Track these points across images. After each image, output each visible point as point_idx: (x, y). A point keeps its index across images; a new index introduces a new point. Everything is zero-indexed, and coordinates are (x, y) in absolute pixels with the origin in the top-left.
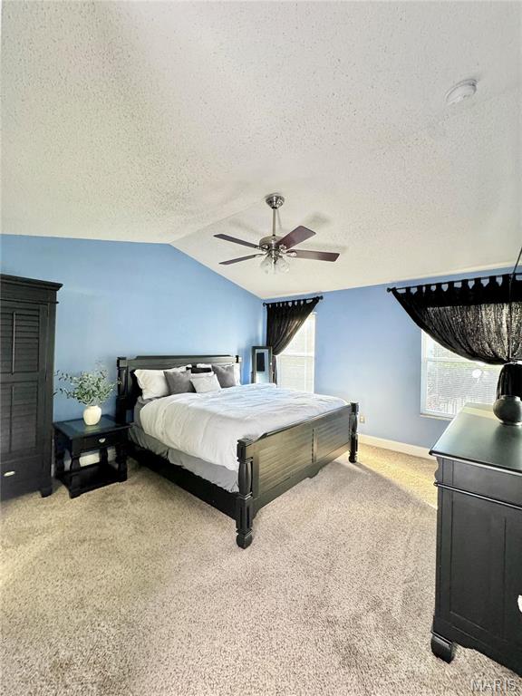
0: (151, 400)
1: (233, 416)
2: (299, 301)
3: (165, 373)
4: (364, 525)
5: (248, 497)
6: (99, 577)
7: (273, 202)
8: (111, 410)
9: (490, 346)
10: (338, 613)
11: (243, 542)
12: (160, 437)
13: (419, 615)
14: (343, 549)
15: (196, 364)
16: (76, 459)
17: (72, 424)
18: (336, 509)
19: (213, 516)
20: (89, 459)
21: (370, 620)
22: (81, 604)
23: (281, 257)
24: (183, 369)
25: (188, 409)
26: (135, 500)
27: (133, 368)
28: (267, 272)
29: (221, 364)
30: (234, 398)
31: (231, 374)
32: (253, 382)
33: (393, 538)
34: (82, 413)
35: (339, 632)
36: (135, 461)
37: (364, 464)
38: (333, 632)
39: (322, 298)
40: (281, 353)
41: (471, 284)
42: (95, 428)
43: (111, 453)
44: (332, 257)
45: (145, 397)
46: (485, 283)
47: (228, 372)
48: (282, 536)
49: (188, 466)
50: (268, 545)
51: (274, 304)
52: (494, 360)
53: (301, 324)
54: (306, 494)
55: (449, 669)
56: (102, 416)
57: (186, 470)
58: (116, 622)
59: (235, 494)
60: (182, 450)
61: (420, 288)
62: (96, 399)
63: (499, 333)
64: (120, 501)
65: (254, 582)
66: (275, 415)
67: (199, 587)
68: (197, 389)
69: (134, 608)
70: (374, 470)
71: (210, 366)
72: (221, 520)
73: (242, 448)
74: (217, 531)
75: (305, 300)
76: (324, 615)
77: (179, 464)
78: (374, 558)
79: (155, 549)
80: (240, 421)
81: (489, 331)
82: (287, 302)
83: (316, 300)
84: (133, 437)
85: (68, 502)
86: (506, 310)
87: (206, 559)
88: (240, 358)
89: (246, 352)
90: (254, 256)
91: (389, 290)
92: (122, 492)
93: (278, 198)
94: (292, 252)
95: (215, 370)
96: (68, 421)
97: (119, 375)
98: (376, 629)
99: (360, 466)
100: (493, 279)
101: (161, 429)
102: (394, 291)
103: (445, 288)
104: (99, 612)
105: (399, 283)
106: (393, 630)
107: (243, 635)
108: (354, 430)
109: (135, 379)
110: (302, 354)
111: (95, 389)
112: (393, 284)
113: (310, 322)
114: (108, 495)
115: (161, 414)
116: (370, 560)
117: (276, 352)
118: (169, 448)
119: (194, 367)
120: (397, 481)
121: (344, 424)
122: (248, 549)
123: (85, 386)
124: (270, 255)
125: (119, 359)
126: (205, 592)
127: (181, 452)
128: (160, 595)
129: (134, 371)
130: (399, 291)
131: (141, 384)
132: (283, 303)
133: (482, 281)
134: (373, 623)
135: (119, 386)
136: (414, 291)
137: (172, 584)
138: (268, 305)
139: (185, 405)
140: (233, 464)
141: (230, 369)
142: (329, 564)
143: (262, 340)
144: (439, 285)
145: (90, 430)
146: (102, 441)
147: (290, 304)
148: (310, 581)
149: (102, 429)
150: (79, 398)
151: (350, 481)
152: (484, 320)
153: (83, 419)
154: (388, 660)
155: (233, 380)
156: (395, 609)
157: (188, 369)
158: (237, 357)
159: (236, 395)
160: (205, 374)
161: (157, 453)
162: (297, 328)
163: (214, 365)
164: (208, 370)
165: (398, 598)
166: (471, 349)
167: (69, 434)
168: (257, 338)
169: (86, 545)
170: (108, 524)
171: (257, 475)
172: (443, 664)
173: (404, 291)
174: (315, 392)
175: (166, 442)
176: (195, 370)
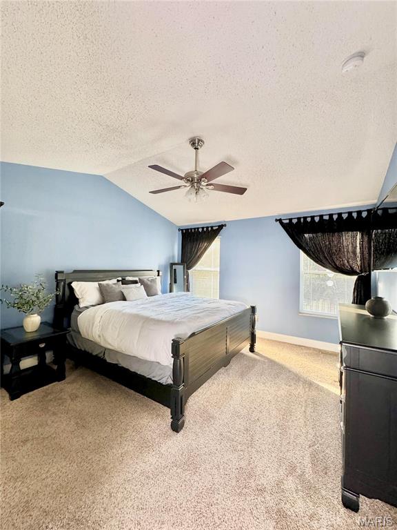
0: (87, 308)
1: (164, 319)
2: (207, 228)
3: (99, 285)
4: (270, 402)
5: (181, 388)
6: (44, 476)
7: (195, 143)
8: (49, 317)
9: (348, 262)
10: (263, 481)
11: (176, 427)
12: (97, 340)
13: (326, 473)
14: (258, 424)
15: (125, 277)
16: (16, 363)
17: (12, 332)
18: (246, 390)
19: (147, 406)
20: (28, 362)
21: (290, 484)
22: (27, 507)
23: (202, 189)
24: (115, 281)
25: (124, 314)
26: (74, 397)
27: (70, 281)
28: (190, 200)
29: (147, 277)
30: (160, 305)
31: (154, 285)
32: (171, 291)
33: (294, 411)
34: (22, 321)
35: (268, 498)
36: (72, 362)
37: (261, 353)
38: (263, 500)
39: (225, 225)
40: (194, 268)
41: (335, 217)
42: (35, 334)
43: (49, 356)
44: (241, 191)
45: (82, 305)
46: (345, 216)
47: (152, 283)
48: (208, 418)
49: (124, 364)
50: (198, 427)
51: (187, 230)
52: (350, 272)
53: (209, 246)
54: (221, 380)
55: (358, 518)
56: (41, 323)
57: (123, 367)
58: (65, 521)
59: (169, 386)
60: (119, 350)
61: (299, 219)
62: (35, 308)
63: (354, 253)
64: (60, 399)
65: (190, 463)
66: (199, 317)
67: (142, 473)
68: (127, 298)
69: (82, 503)
70: (269, 357)
71: (137, 279)
72: (154, 409)
73: (176, 346)
74: (152, 418)
75: (212, 227)
76: (253, 485)
77: (116, 363)
78: (283, 429)
79: (97, 441)
80: (172, 323)
81: (348, 252)
82: (198, 228)
83: (221, 227)
84: (71, 342)
85: (8, 404)
86: (359, 236)
87: (145, 446)
88: (160, 273)
89: (165, 268)
90: (180, 187)
91: (277, 220)
92: (62, 390)
93: (199, 140)
94: (210, 185)
95: (142, 282)
96: (8, 329)
97: (57, 286)
98: (297, 491)
99: (258, 354)
100: (350, 213)
101: (98, 333)
102: (280, 221)
103: (317, 219)
104: (46, 513)
105: (284, 215)
106: (309, 489)
107: (188, 515)
108: (253, 327)
109: (72, 290)
110: (209, 269)
111: (34, 299)
112: (279, 216)
113: (216, 243)
114: (47, 394)
115: (98, 320)
116: (280, 431)
117: (189, 268)
118: (106, 349)
119: (123, 279)
120: (287, 365)
121: (246, 323)
122: (182, 432)
123: (25, 297)
124: (193, 186)
125: (57, 273)
126: (148, 477)
127: (117, 352)
128: (106, 486)
129: (71, 283)
130: (284, 221)
131: (78, 294)
132: (195, 229)
133: (343, 215)
134: (293, 486)
135: (57, 296)
136: (295, 221)
137: (116, 474)
138: (182, 230)
139: (120, 312)
140: (167, 360)
141: (153, 281)
142: (249, 438)
143: (177, 258)
144: (313, 217)
145: (29, 337)
146: (42, 345)
147: (200, 230)
148: (236, 455)
149: (41, 335)
150: (18, 308)
151: (253, 366)
152: (345, 244)
153: (22, 327)
154: (311, 517)
155: (156, 290)
156: (307, 471)
157: (118, 281)
158: (158, 271)
159: (161, 302)
160: (134, 285)
161: (94, 354)
162: (206, 249)
163: (140, 278)
164: (135, 282)
165: (307, 460)
166: (335, 264)
167: (9, 341)
168: (173, 257)
169: (29, 445)
170: (49, 422)
171: (188, 368)
172: (353, 513)
173: (288, 221)
174: (220, 298)
175: (103, 344)
176: (124, 282)
